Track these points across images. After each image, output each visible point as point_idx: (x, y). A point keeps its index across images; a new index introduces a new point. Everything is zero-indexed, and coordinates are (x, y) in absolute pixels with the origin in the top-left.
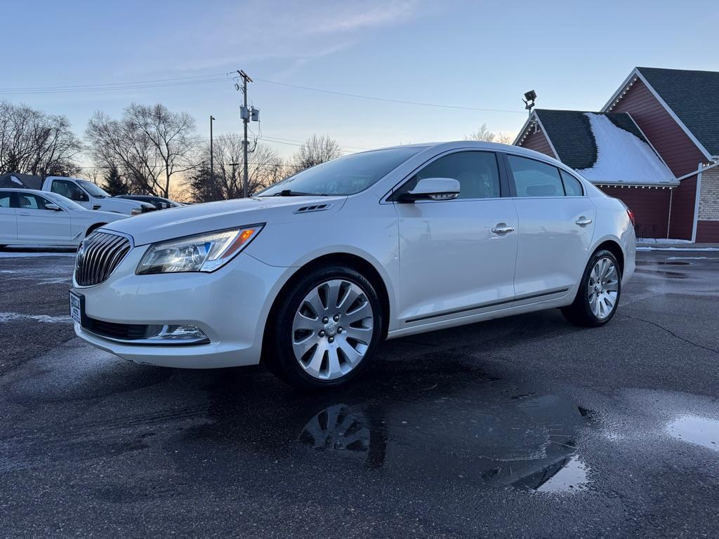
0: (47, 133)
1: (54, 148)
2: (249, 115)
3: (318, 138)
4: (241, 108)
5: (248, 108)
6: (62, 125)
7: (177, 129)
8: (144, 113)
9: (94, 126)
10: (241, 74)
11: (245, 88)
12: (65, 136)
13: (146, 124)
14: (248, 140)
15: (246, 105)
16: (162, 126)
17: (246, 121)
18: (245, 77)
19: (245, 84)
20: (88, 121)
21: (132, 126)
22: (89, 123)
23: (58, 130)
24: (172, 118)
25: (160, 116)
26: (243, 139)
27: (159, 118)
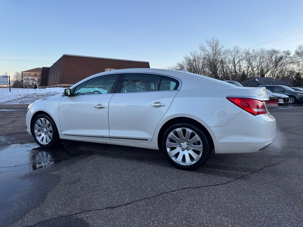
0: (281, 58)
1: (284, 64)
12: (289, 59)
20: (295, 51)
23: (286, 56)
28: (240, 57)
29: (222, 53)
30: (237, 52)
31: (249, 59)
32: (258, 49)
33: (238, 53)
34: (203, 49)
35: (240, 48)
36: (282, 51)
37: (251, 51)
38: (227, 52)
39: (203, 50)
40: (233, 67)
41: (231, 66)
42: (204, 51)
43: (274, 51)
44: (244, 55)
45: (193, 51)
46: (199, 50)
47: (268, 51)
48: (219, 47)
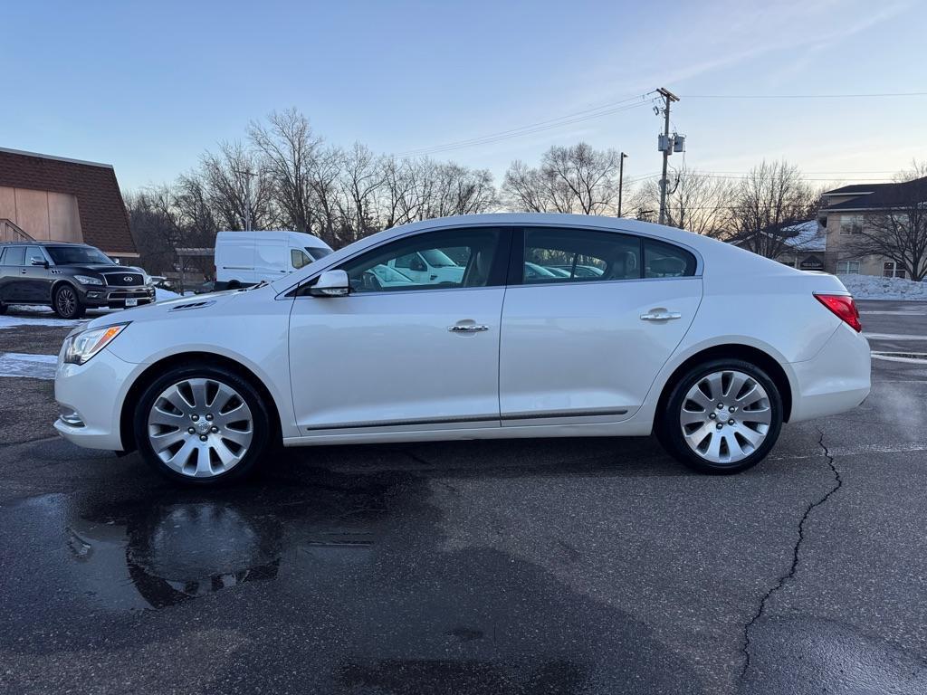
0: (471, 190)
1: (477, 206)
2: (670, 145)
3: (768, 164)
4: (660, 137)
5: (670, 136)
6: (486, 180)
7: (602, 172)
8: (564, 156)
9: (511, 179)
10: (662, 93)
11: (667, 112)
12: (488, 192)
13: (566, 171)
14: (668, 178)
15: (667, 132)
16: (584, 171)
17: (666, 153)
18: (668, 95)
19: (668, 105)
20: (505, 174)
21: (551, 174)
22: (506, 176)
23: (481, 186)
24: (596, 159)
25: (582, 157)
26: (660, 177)
27: (581, 160)
28: (373, 177)
29: (320, 161)
30: (363, 162)
31: (395, 184)
32: (417, 160)
33: (364, 166)
34: (261, 142)
35: (370, 149)
36: (472, 169)
37: (398, 163)
38: (334, 157)
39: (260, 144)
40: (354, 205)
41: (347, 201)
42: (265, 146)
43: (455, 168)
44: (382, 173)
45: (231, 143)
46: (248, 142)
47: (441, 167)
48: (310, 141)
